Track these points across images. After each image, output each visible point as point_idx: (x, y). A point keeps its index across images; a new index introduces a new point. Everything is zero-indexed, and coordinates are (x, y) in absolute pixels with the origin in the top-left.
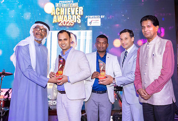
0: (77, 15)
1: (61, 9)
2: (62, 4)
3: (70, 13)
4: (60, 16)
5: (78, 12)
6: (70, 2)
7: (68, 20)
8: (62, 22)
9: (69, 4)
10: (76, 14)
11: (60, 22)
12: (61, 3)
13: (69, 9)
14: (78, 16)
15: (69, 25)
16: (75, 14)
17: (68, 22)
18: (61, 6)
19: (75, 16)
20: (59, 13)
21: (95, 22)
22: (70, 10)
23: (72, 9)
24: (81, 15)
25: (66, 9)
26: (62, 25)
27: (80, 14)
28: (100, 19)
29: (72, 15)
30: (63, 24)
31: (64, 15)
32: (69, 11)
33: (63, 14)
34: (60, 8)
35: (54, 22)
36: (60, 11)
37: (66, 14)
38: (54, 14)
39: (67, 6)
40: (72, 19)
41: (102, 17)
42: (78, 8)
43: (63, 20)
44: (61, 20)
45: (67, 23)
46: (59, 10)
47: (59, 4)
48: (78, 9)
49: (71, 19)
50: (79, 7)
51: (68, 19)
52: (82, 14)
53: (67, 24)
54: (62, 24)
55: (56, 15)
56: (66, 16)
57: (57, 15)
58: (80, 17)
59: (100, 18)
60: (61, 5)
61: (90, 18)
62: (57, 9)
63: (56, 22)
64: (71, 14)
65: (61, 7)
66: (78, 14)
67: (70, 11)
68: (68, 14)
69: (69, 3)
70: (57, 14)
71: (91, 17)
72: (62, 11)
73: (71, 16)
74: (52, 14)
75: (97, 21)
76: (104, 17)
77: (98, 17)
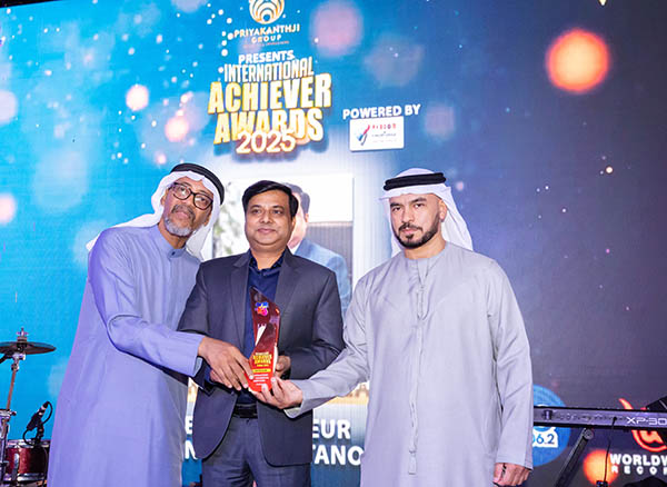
0: (308, 109)
1: (246, 86)
2: (250, 67)
3: (279, 100)
4: (243, 115)
5: (312, 98)
6: (278, 59)
7: (275, 132)
8: (252, 138)
9: (275, 65)
10: (306, 103)
11: (243, 139)
12: (244, 63)
13: (275, 85)
14: (310, 112)
15: (278, 150)
16: (299, 106)
17: (274, 138)
18: (247, 77)
19: (301, 112)
20: (237, 102)
21: (382, 132)
22: (281, 89)
23: (287, 84)
24: (322, 109)
25: (264, 86)
26: (248, 151)
27: (318, 103)
28: (402, 118)
29: (288, 111)
30: (254, 145)
31: (256, 112)
32: (275, 94)
33: (255, 107)
34: (241, 85)
35: (218, 140)
36: (240, 98)
37: (264, 105)
38: (221, 109)
39: (270, 74)
40: (288, 127)
41: (409, 110)
42: (310, 80)
43: (254, 130)
44: (244, 133)
45: (269, 142)
46: (238, 93)
47: (239, 67)
48: (312, 85)
49: (284, 127)
50: (317, 76)
51: (271, 128)
52: (328, 103)
53: (267, 146)
54: (249, 146)
55: (226, 111)
56: (263, 115)
57: (230, 113)
58: (319, 116)
59: (403, 114)
60: (245, 73)
61: (360, 117)
62: (229, 88)
63: (227, 139)
64: (284, 107)
65: (244, 80)
66: (310, 104)
67: (279, 94)
68: (275, 104)
69: (276, 61)
70: (230, 109)
71: (365, 112)
72: (250, 95)
73: (283, 113)
74: (212, 110)
75: (389, 127)
76: (416, 113)
77: (395, 114)
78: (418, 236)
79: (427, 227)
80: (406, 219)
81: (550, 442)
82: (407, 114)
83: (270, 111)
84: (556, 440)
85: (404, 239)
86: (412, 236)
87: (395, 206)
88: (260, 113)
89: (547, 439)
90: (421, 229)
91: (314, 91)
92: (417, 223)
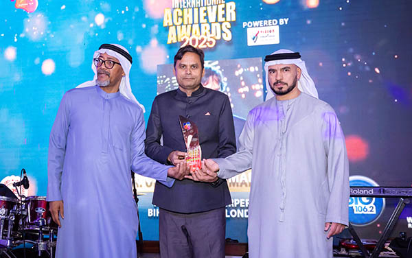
0: (223, 22)
1: (185, 10)
3: (205, 18)
4: (184, 27)
5: (224, 16)
7: (203, 36)
8: (190, 40)
10: (221, 19)
11: (185, 41)
13: (202, 9)
14: (224, 25)
15: (205, 46)
16: (217, 21)
17: (203, 40)
18: (186, 5)
19: (218, 25)
20: (180, 19)
21: (265, 35)
22: (206, 11)
23: (209, 8)
24: (231, 22)
25: (196, 10)
27: (228, 19)
28: (278, 26)
29: (210, 24)
31: (192, 25)
32: (203, 15)
33: (191, 22)
34: (182, 9)
35: (169, 42)
36: (182, 17)
37: (196, 21)
38: (171, 24)
39: (199, 3)
40: (211, 33)
41: (282, 21)
42: (223, 6)
43: (191, 35)
44: (185, 37)
45: (200, 42)
46: (180, 14)
48: (224, 9)
49: (208, 33)
50: (227, 4)
51: (201, 34)
52: (234, 19)
53: (199, 44)
55: (174, 25)
56: (196, 27)
57: (176, 26)
58: (229, 26)
59: (278, 24)
60: (184, 3)
61: (253, 26)
62: (175, 11)
63: (175, 41)
64: (208, 22)
65: (184, 7)
66: (223, 19)
67: (205, 14)
68: (202, 20)
70: (176, 23)
71: (256, 23)
72: (188, 15)
73: (208, 25)
74: (165, 25)
75: (270, 32)
76: (286, 23)
77: (273, 24)
78: (285, 88)
79: (290, 83)
80: (279, 78)
81: (371, 211)
82: (281, 24)
83: (200, 25)
84: (374, 210)
85: (276, 89)
86: (281, 88)
87: (271, 71)
88: (194, 25)
89: (369, 209)
90: (287, 84)
91: (225, 12)
92: (284, 81)
